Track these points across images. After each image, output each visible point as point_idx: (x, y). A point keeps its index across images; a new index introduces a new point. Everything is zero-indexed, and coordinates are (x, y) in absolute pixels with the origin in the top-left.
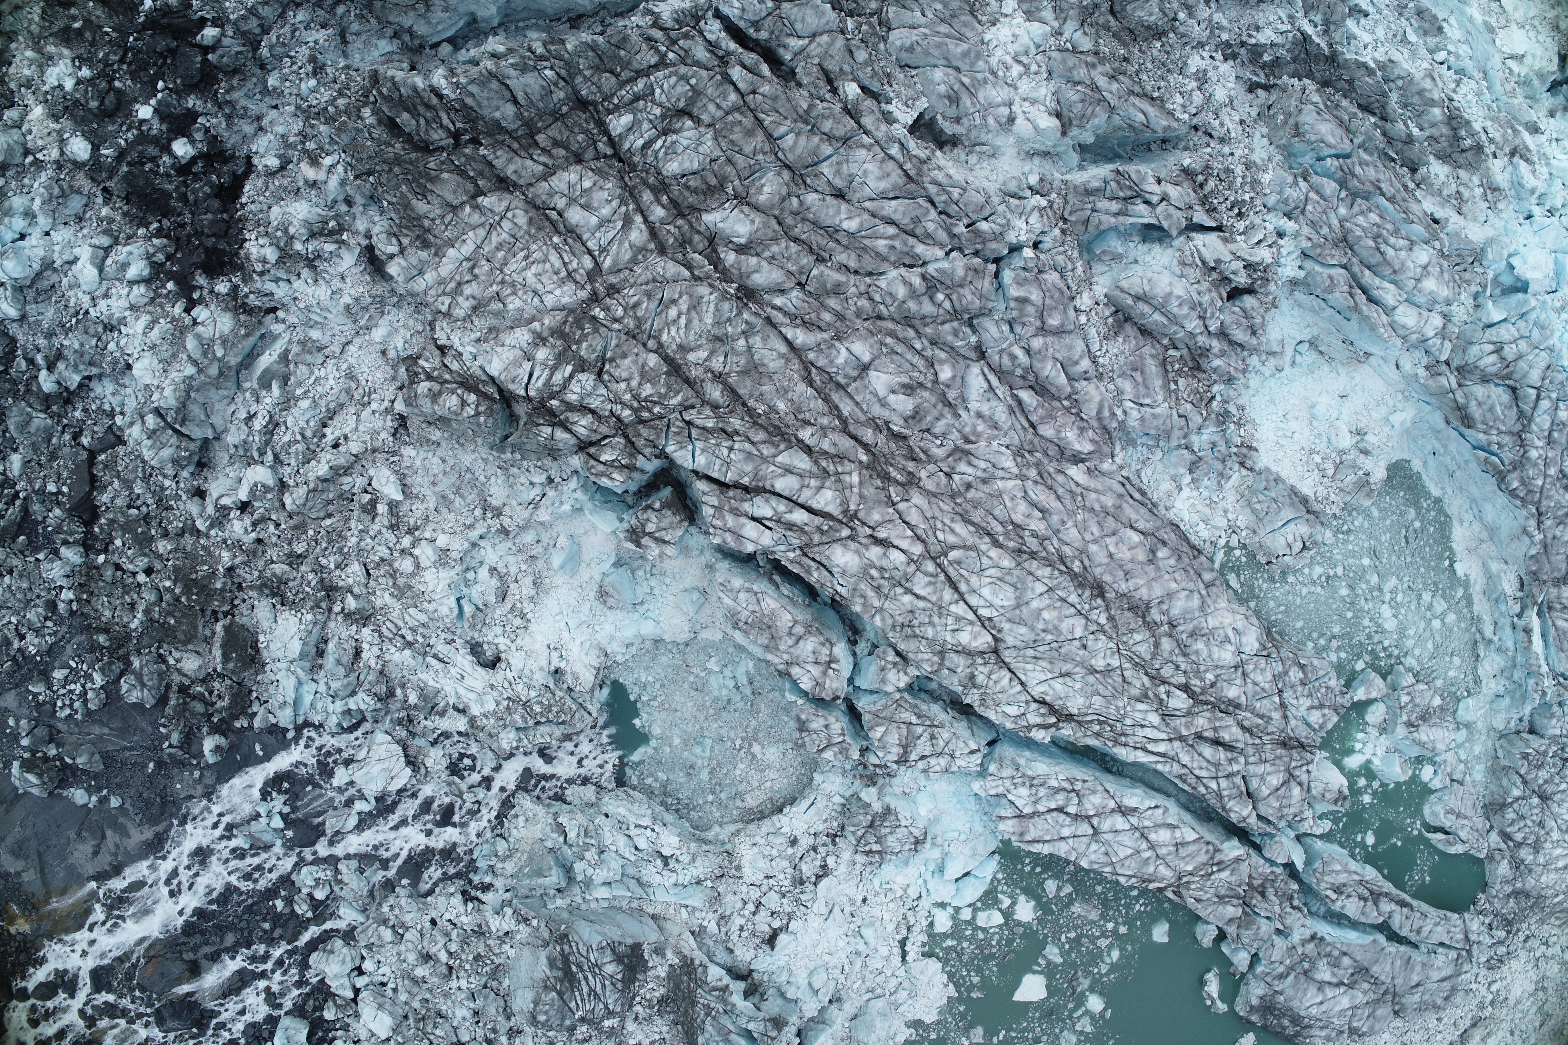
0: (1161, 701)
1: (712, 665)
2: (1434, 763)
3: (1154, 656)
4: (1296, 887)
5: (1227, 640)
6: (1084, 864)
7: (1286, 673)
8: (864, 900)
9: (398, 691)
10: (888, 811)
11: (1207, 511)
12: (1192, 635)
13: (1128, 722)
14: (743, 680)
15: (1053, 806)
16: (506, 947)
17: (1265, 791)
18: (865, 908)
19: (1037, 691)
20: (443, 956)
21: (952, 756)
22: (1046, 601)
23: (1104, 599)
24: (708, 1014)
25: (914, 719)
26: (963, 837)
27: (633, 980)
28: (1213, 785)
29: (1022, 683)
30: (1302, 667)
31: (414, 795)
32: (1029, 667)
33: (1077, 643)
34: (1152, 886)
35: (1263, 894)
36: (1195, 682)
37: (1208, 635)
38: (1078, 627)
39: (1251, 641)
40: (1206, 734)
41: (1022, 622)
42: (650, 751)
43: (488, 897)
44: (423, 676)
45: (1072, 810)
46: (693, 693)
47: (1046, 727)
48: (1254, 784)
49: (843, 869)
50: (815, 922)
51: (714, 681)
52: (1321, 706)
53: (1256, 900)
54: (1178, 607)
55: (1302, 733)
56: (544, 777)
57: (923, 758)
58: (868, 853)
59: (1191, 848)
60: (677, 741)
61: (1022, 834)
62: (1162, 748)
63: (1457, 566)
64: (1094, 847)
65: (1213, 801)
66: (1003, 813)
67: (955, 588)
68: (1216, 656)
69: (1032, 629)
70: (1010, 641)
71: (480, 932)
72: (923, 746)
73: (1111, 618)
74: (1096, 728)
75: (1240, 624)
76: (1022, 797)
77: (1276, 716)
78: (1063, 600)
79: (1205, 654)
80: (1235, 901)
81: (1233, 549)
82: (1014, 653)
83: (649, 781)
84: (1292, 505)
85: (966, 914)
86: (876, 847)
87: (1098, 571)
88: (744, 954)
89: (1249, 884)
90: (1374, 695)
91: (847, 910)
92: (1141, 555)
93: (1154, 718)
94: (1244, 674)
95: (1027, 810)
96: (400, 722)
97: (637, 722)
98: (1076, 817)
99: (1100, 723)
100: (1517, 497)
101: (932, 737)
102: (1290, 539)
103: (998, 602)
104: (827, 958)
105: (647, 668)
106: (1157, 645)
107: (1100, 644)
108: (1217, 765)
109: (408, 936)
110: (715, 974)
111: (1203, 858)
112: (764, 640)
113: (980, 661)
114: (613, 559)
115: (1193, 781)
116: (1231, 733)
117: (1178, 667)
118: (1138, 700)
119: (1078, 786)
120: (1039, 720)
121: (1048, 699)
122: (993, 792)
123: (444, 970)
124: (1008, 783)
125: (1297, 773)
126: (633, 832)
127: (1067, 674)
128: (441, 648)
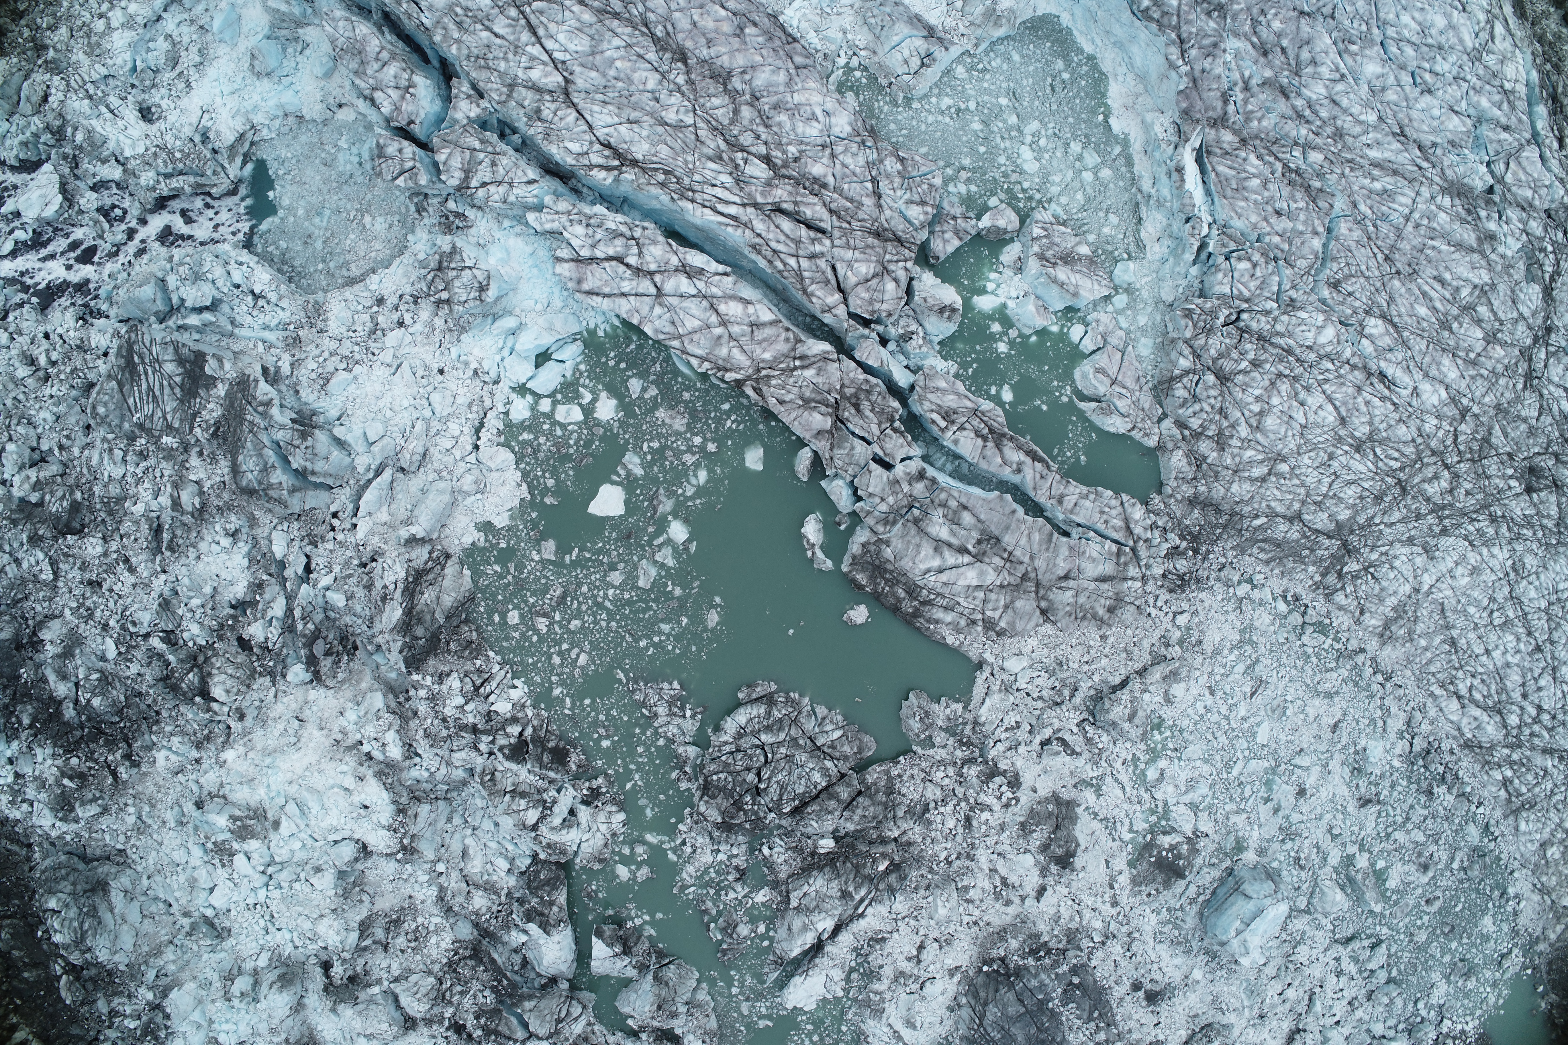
0: (737, 166)
1: (343, 143)
2: (1087, 325)
3: (733, 122)
4: (896, 404)
5: (814, 117)
6: (648, 330)
7: (881, 162)
8: (441, 372)
9: (69, 130)
10: (454, 250)
11: (818, 19)
12: (776, 107)
13: (697, 177)
14: (366, 156)
15: (611, 252)
16: (100, 362)
17: (852, 279)
18: (439, 378)
19: (601, 133)
20: (42, 361)
21: (511, 185)
22: (622, 52)
23: (685, 63)
24: (251, 431)
25: (477, 145)
26: (539, 307)
27: (196, 395)
28: (792, 262)
29: (590, 127)
30: (902, 160)
31: (67, 236)
32: (596, 108)
33: (649, 95)
34: (730, 376)
35: (857, 407)
36: (776, 154)
37: (794, 110)
38: (653, 81)
39: (842, 124)
40: (784, 206)
41: (594, 68)
42: (276, 220)
43: (101, 322)
44: (94, 122)
45: (632, 260)
46: (322, 168)
47: (608, 169)
48: (841, 268)
49: (418, 327)
50: (381, 372)
51: (341, 158)
52: (923, 203)
53: (848, 413)
54: (761, 79)
55: (899, 226)
56: (182, 237)
57: (484, 185)
58: (439, 303)
59: (768, 332)
60: (301, 212)
61: (579, 282)
62: (732, 210)
63: (1112, 121)
64: (658, 310)
65: (790, 282)
66: (559, 253)
67: (534, 33)
68: (800, 130)
69: (604, 75)
70: (580, 83)
71: (82, 348)
72: (483, 173)
73: (690, 82)
74: (661, 177)
75: (830, 105)
76: (577, 234)
77: (868, 202)
78: (640, 56)
79: (788, 126)
80: (823, 409)
81: (855, 69)
82: (583, 95)
83: (271, 249)
84: (912, 24)
85: (545, 405)
86: (444, 295)
87: (680, 37)
88: (308, 395)
89: (840, 392)
90: (1001, 223)
91: (420, 373)
92: (727, 28)
93: (726, 179)
94: (833, 155)
95: (585, 253)
96: (65, 157)
97: (271, 194)
98: (638, 271)
99: (666, 173)
100: (1151, 19)
101: (493, 164)
102: (906, 53)
103: (572, 47)
104: (389, 413)
105: (288, 146)
106: (736, 111)
107: (673, 100)
108: (798, 242)
109: (19, 339)
110: (264, 389)
111: (782, 347)
112: (354, 65)
113: (548, 97)
114: (266, 31)
115: (769, 254)
116: (814, 210)
117: (758, 137)
118: (710, 159)
119: (638, 233)
120: (601, 161)
121: (612, 140)
122: (548, 226)
123: (41, 374)
124: (564, 219)
125: (892, 267)
126: (232, 267)
127: (636, 122)
128: (114, 101)
